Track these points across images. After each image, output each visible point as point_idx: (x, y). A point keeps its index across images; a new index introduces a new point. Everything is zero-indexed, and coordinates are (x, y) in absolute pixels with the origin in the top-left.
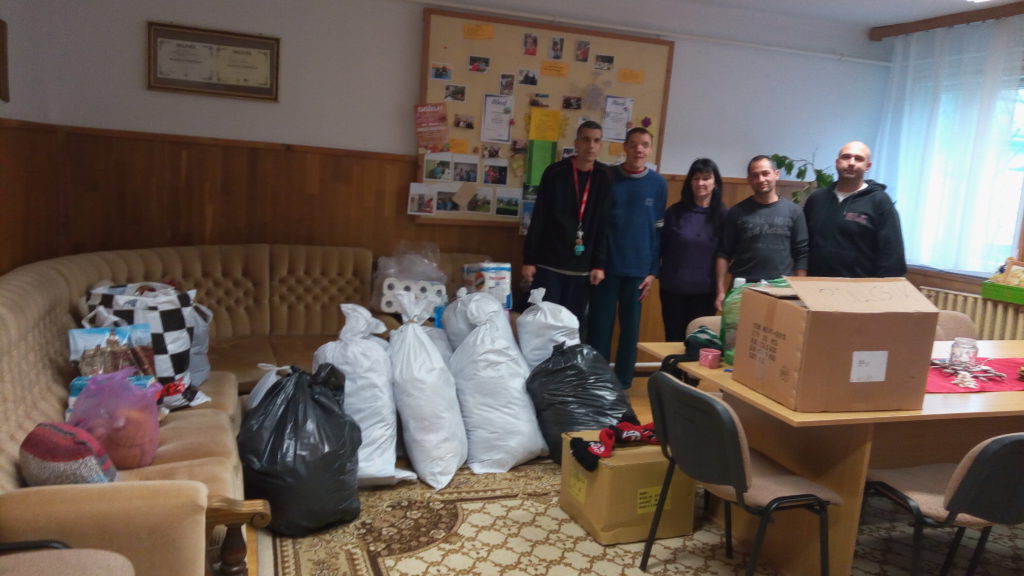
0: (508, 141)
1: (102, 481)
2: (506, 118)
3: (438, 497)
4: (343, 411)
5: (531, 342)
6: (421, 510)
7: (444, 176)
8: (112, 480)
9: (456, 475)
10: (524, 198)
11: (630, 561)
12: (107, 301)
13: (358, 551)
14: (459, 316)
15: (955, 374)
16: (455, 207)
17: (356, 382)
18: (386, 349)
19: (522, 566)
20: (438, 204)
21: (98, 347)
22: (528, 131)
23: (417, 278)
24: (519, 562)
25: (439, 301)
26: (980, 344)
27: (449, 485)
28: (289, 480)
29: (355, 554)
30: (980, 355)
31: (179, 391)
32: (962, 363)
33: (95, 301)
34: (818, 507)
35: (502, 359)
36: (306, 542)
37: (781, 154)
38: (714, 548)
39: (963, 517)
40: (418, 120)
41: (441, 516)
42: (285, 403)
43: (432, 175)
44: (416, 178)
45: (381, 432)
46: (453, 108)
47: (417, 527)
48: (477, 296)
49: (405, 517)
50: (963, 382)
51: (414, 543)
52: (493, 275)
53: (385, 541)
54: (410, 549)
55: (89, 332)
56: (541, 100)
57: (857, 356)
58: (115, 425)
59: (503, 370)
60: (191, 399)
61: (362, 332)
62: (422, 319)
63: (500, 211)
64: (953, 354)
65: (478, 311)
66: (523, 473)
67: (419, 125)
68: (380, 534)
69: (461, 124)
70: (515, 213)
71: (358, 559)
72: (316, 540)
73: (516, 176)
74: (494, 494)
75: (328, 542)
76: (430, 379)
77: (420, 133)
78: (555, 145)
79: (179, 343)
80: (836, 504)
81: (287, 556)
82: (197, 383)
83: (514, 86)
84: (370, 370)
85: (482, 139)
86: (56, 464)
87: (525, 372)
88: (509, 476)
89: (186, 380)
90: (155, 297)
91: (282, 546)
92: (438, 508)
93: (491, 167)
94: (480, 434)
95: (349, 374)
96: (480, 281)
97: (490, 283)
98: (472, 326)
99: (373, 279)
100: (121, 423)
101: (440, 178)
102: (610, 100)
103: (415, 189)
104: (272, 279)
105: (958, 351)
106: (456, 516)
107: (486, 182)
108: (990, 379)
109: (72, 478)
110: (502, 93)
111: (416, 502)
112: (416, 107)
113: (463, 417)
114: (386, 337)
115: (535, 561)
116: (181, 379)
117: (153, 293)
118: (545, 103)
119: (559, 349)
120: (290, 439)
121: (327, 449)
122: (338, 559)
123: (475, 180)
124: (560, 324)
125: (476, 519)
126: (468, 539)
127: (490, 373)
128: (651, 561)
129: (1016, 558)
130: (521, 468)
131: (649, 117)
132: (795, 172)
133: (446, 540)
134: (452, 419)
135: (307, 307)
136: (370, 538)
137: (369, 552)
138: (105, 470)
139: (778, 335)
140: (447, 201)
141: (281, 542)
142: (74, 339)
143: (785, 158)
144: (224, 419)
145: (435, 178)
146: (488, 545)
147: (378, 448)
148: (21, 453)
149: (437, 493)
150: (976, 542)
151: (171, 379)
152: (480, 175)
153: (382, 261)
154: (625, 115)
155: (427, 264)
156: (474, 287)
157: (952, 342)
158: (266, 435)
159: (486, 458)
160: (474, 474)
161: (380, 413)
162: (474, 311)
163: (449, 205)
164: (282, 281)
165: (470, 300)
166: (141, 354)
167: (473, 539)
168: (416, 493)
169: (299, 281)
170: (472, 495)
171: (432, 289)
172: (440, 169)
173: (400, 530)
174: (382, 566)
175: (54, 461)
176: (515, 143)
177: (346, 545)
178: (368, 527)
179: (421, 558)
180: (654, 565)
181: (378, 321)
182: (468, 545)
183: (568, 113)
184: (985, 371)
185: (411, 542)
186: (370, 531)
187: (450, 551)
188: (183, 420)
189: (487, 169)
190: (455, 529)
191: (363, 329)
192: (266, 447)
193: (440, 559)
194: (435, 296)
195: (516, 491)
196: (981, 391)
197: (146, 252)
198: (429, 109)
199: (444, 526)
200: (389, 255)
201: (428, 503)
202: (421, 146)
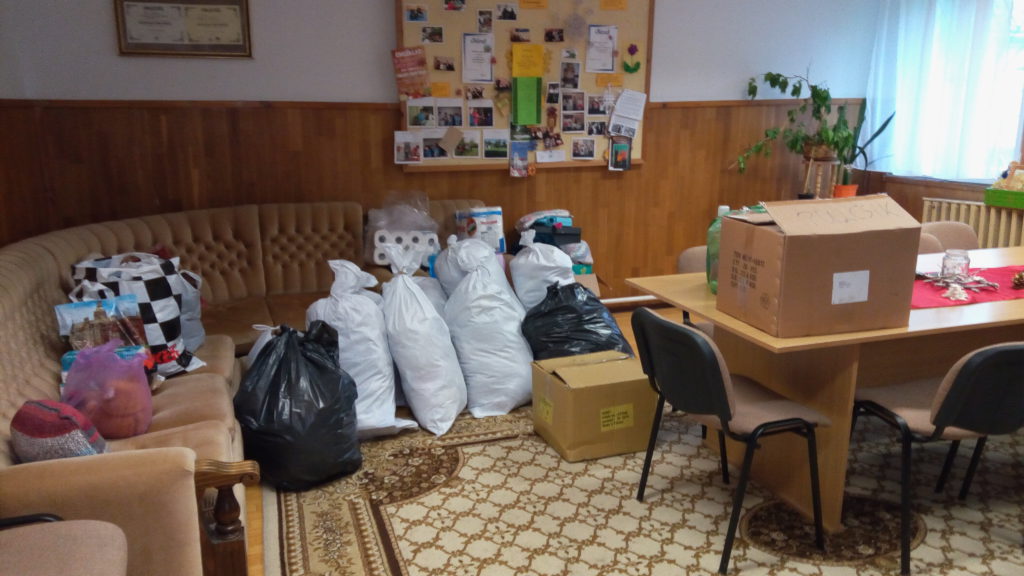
0: (491, 80)
1: (90, 453)
2: (487, 56)
3: (439, 443)
4: (337, 366)
5: (524, 284)
6: (423, 457)
7: (428, 122)
8: (101, 452)
9: (457, 420)
10: (512, 138)
11: (628, 493)
12: (92, 275)
13: (361, 500)
14: (450, 264)
15: (947, 286)
16: (443, 153)
17: (348, 337)
18: (378, 303)
19: (521, 505)
20: (425, 151)
21: (86, 319)
22: (511, 69)
23: (407, 229)
24: (518, 501)
25: (431, 250)
26: (972, 254)
27: (450, 431)
28: (288, 438)
29: (358, 503)
30: (971, 266)
31: (172, 358)
32: (954, 275)
33: (80, 275)
34: (806, 430)
35: (494, 304)
36: (310, 495)
37: (774, 73)
38: (711, 475)
39: (951, 430)
40: (398, 66)
41: (442, 461)
42: (277, 363)
43: (417, 122)
44: (400, 127)
45: (378, 383)
46: (432, 50)
47: (418, 473)
48: (467, 243)
49: (407, 465)
50: (954, 295)
51: (415, 490)
52: (484, 220)
53: (387, 489)
54: (411, 496)
55: (76, 306)
56: (523, 35)
57: (837, 277)
58: (106, 397)
59: (497, 315)
60: (186, 365)
61: (352, 288)
62: (411, 270)
63: (488, 154)
64: (944, 267)
65: (468, 258)
66: (523, 414)
67: (398, 71)
68: (382, 483)
69: (442, 66)
70: (504, 154)
71: (360, 508)
72: (320, 492)
73: (501, 115)
74: (494, 437)
75: (331, 494)
76: (422, 328)
77: (400, 79)
78: (539, 81)
79: (166, 312)
80: (825, 426)
81: (292, 510)
82: (191, 349)
83: (493, 24)
84: (360, 325)
85: (465, 81)
86: (44, 440)
87: (520, 314)
88: (510, 417)
89: (179, 346)
90: (139, 267)
91: (286, 501)
92: (439, 453)
93: (475, 108)
94: (478, 379)
95: (342, 329)
96: (472, 225)
97: (481, 228)
98: (464, 273)
99: (365, 232)
100: (111, 394)
101: (424, 125)
102: (593, 30)
103: (401, 138)
104: (263, 240)
105: (949, 264)
106: (457, 460)
107: (472, 124)
108: (982, 289)
109: (61, 452)
110: (480, 31)
111: (418, 449)
112: (393, 53)
113: (460, 363)
114: (377, 290)
115: (534, 498)
116: (174, 346)
117: (138, 264)
118: (524, 37)
119: (553, 290)
120: (285, 398)
121: (322, 405)
122: (340, 510)
123: (460, 124)
124: (553, 265)
125: (477, 462)
126: (468, 482)
127: (484, 318)
128: (647, 491)
129: (1017, 465)
130: (521, 409)
131: (634, 43)
132: (790, 89)
133: (446, 484)
134: (449, 367)
135: (301, 265)
136: (372, 487)
137: (371, 501)
138: (93, 443)
139: (759, 262)
140: (434, 148)
141: (285, 496)
142: (61, 316)
143: (779, 75)
144: (220, 382)
145: (420, 125)
146: (488, 486)
147: (376, 400)
148: (11, 430)
149: (439, 439)
150: (972, 452)
151: (164, 347)
152: (466, 117)
153: (372, 213)
154: (610, 44)
155: (417, 214)
156: (466, 233)
157: (943, 255)
158: (261, 396)
159: (486, 402)
160: (475, 419)
161: (375, 366)
162: (465, 259)
163: (436, 152)
164: (274, 241)
165: (460, 248)
166: (130, 324)
167: (473, 482)
168: (418, 441)
169: (291, 240)
170: (473, 439)
171: (424, 238)
172: (423, 115)
173: (402, 478)
174: (383, 514)
175: (42, 437)
176: (498, 82)
177: (349, 496)
178: (371, 476)
179: (422, 504)
180: (652, 495)
181: (368, 274)
182: (468, 487)
183: (551, 46)
184: (979, 282)
185: (411, 488)
186: (372, 481)
187: (450, 495)
188: (180, 386)
189: (472, 111)
190: (456, 472)
191: (353, 284)
192: (263, 406)
193: (440, 503)
194: (426, 246)
195: (516, 432)
196: (973, 301)
197: (134, 221)
198: (408, 53)
199: (444, 470)
200: (378, 207)
201: (429, 450)
202: (402, 93)
